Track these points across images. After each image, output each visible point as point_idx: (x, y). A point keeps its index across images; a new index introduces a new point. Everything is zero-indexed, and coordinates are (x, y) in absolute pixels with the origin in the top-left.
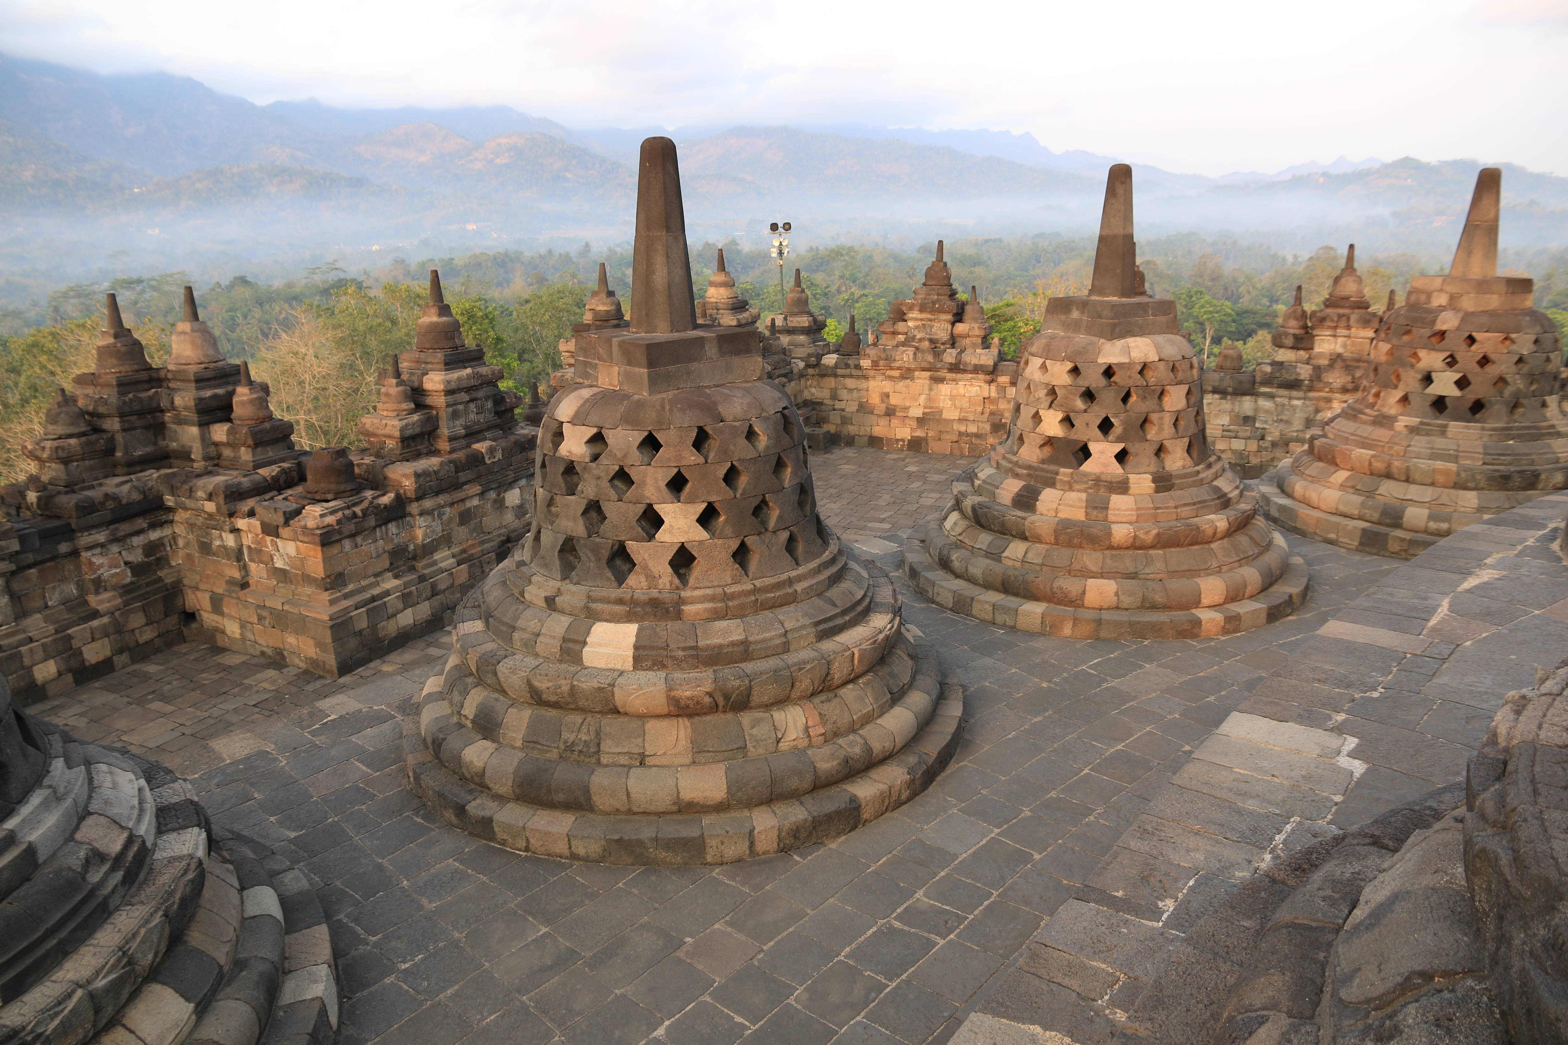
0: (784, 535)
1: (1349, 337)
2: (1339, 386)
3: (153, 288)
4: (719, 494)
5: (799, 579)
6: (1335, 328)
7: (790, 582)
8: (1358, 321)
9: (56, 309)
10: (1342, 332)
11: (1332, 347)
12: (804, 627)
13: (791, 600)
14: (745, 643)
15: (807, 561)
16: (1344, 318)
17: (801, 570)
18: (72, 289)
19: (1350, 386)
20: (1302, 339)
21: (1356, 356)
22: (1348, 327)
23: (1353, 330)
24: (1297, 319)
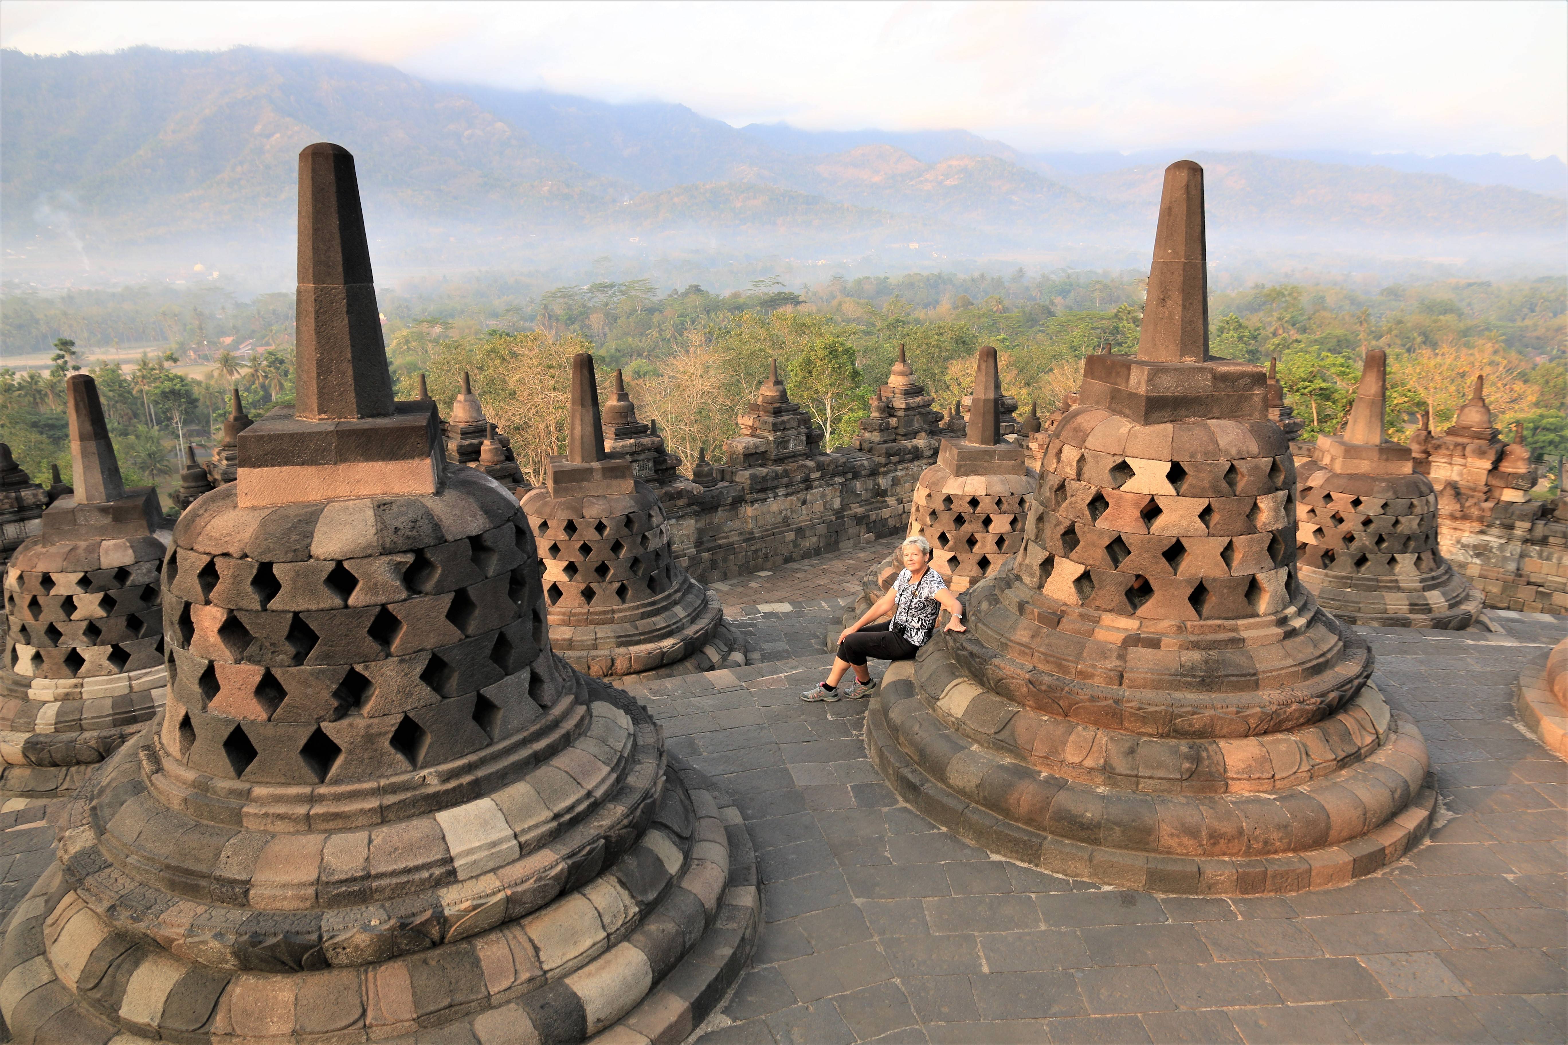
0: (617, 585)
1: (1465, 466)
2: (1447, 513)
3: (623, 293)
4: (577, 558)
5: (620, 611)
6: (1451, 456)
7: (613, 611)
8: (1474, 451)
9: (546, 307)
10: (1457, 460)
11: (1448, 474)
12: (608, 637)
13: (612, 621)
14: (570, 640)
15: (632, 602)
16: (1460, 448)
17: (625, 606)
18: (559, 290)
19: (1458, 514)
20: (1421, 463)
21: (1472, 485)
22: (1464, 456)
23: (1469, 459)
24: (1419, 443)
